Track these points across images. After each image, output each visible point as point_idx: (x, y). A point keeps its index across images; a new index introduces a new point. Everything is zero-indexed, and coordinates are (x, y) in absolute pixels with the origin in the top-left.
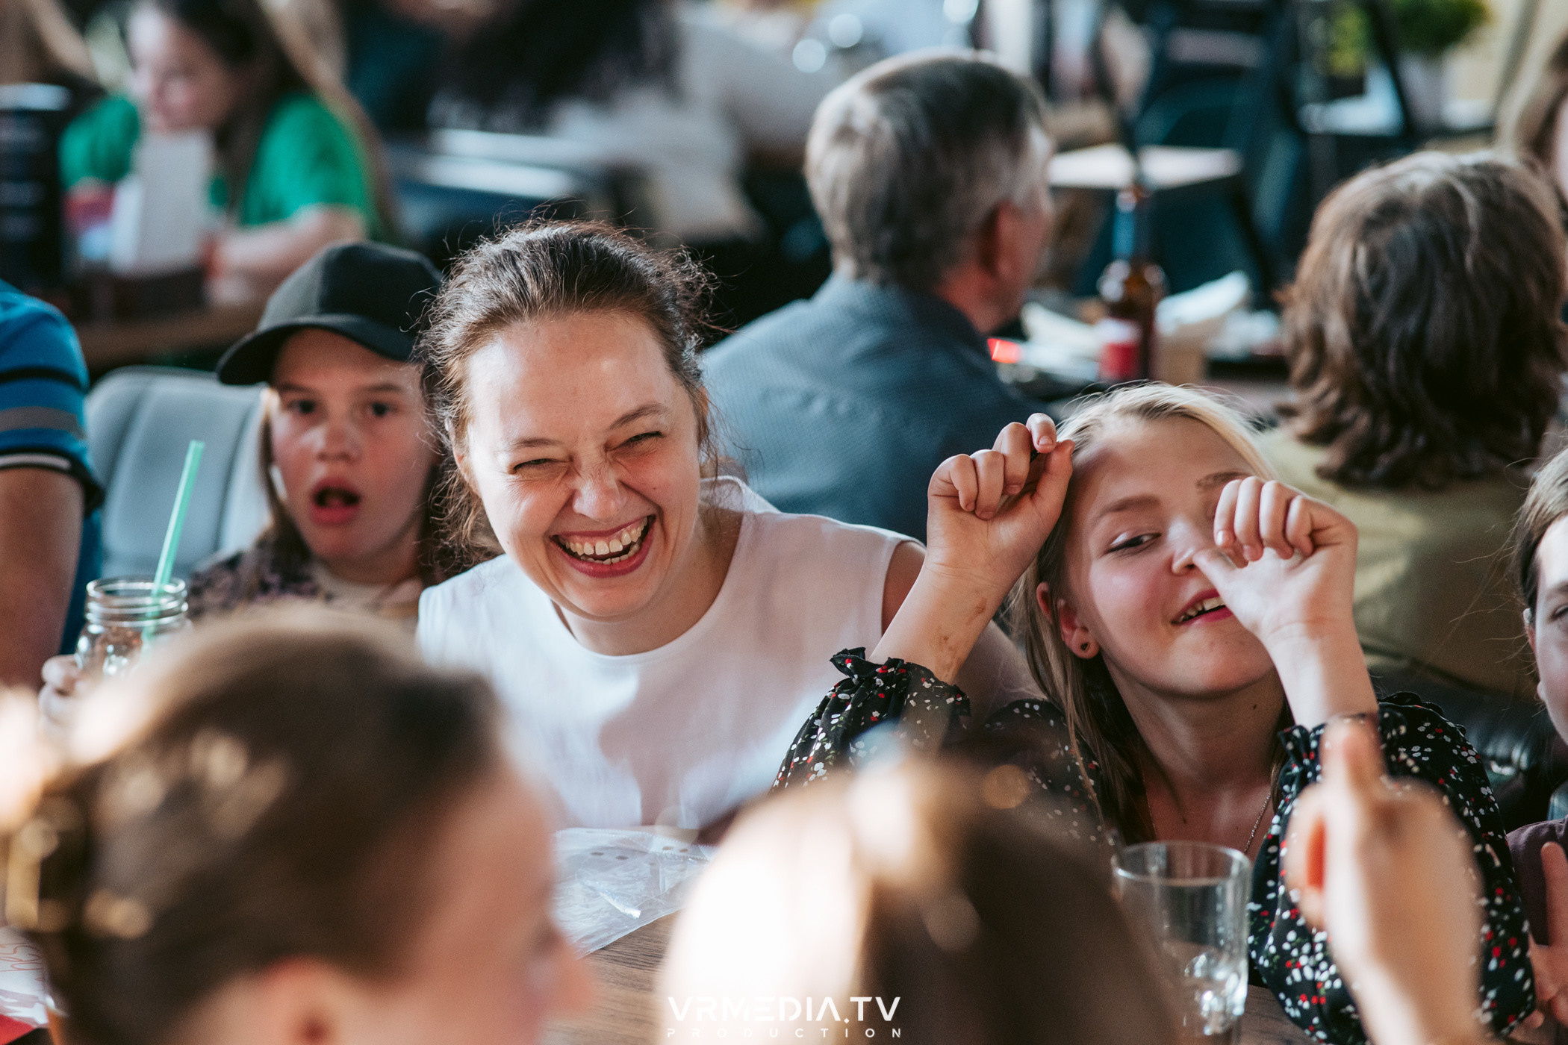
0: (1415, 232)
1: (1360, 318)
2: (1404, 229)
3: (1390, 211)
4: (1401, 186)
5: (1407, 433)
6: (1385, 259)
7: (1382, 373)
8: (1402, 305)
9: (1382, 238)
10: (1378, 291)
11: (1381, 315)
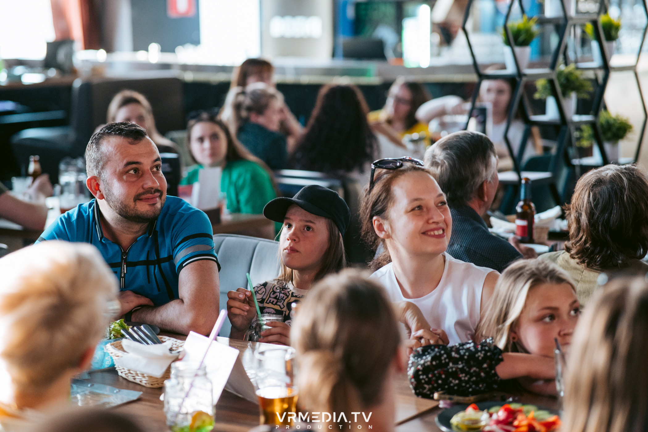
0: (608, 188)
1: (591, 215)
2: (604, 187)
3: (599, 182)
4: (603, 174)
5: (605, 249)
6: (598, 196)
7: (598, 231)
8: (603, 211)
9: (598, 190)
10: (596, 206)
11: (597, 213)
